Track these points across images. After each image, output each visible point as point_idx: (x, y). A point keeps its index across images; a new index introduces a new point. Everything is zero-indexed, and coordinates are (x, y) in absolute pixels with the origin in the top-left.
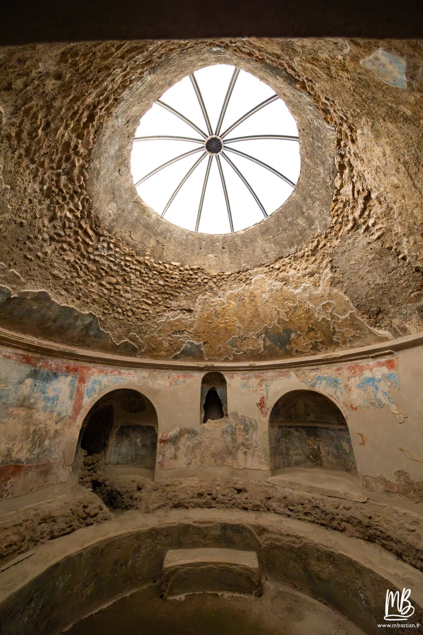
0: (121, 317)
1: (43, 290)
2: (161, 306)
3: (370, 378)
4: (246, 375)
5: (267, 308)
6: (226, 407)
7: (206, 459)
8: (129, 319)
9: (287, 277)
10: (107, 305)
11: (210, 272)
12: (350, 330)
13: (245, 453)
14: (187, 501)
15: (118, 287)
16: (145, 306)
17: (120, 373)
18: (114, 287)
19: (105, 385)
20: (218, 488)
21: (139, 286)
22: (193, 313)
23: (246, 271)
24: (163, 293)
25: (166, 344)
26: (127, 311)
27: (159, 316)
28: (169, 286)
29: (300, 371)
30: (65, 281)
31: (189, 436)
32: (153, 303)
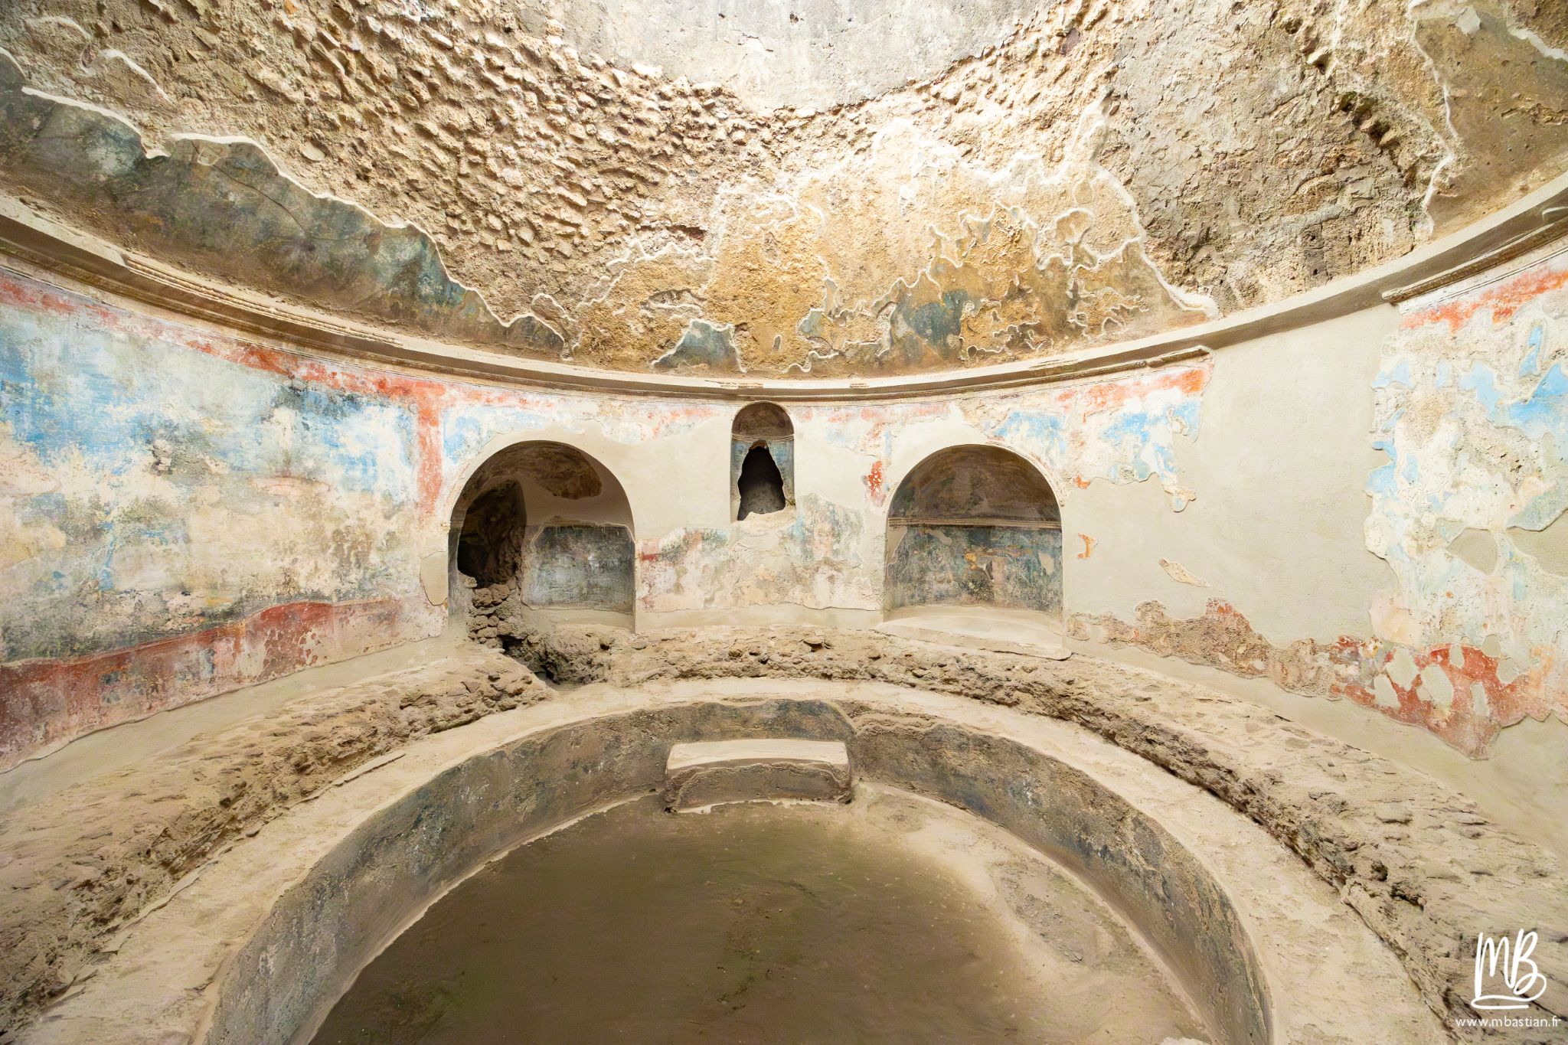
0: (503, 245)
1: (242, 138)
2: (613, 216)
3: (1135, 416)
4: (843, 411)
5: (909, 230)
6: (790, 485)
7: (745, 590)
8: (526, 250)
9: (975, 131)
10: (455, 202)
11: (752, 107)
12: (1116, 293)
13: (831, 578)
14: (708, 666)
15: (477, 143)
16: (567, 214)
17: (524, 402)
18: (466, 143)
19: (489, 431)
20: (772, 643)
21: (543, 143)
22: (707, 238)
23: (860, 105)
24: (615, 171)
25: (637, 329)
26: (515, 224)
27: (611, 244)
28: (633, 150)
29: (972, 401)
30: (305, 112)
31: (708, 547)
32: (590, 202)
